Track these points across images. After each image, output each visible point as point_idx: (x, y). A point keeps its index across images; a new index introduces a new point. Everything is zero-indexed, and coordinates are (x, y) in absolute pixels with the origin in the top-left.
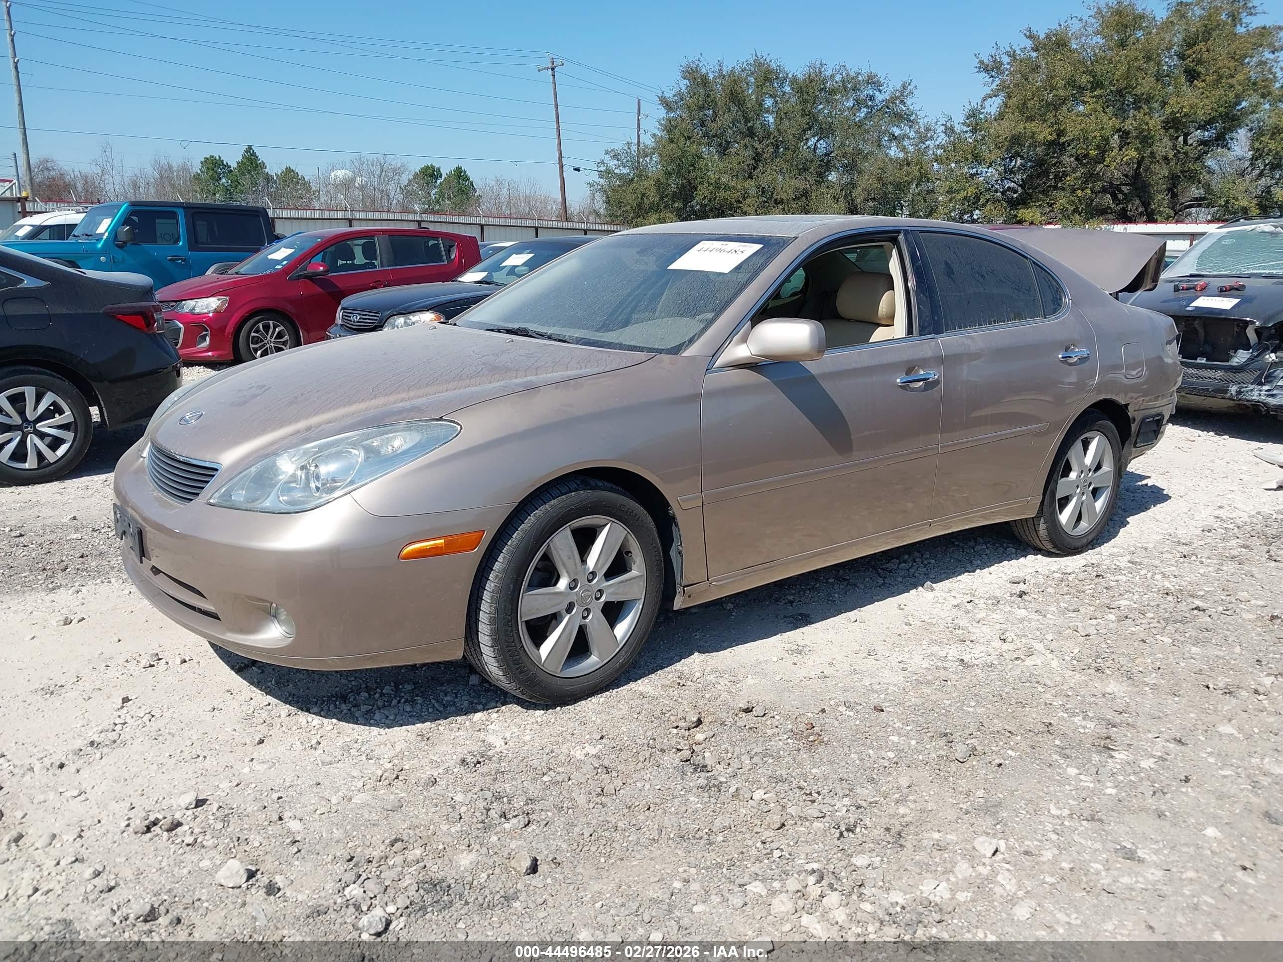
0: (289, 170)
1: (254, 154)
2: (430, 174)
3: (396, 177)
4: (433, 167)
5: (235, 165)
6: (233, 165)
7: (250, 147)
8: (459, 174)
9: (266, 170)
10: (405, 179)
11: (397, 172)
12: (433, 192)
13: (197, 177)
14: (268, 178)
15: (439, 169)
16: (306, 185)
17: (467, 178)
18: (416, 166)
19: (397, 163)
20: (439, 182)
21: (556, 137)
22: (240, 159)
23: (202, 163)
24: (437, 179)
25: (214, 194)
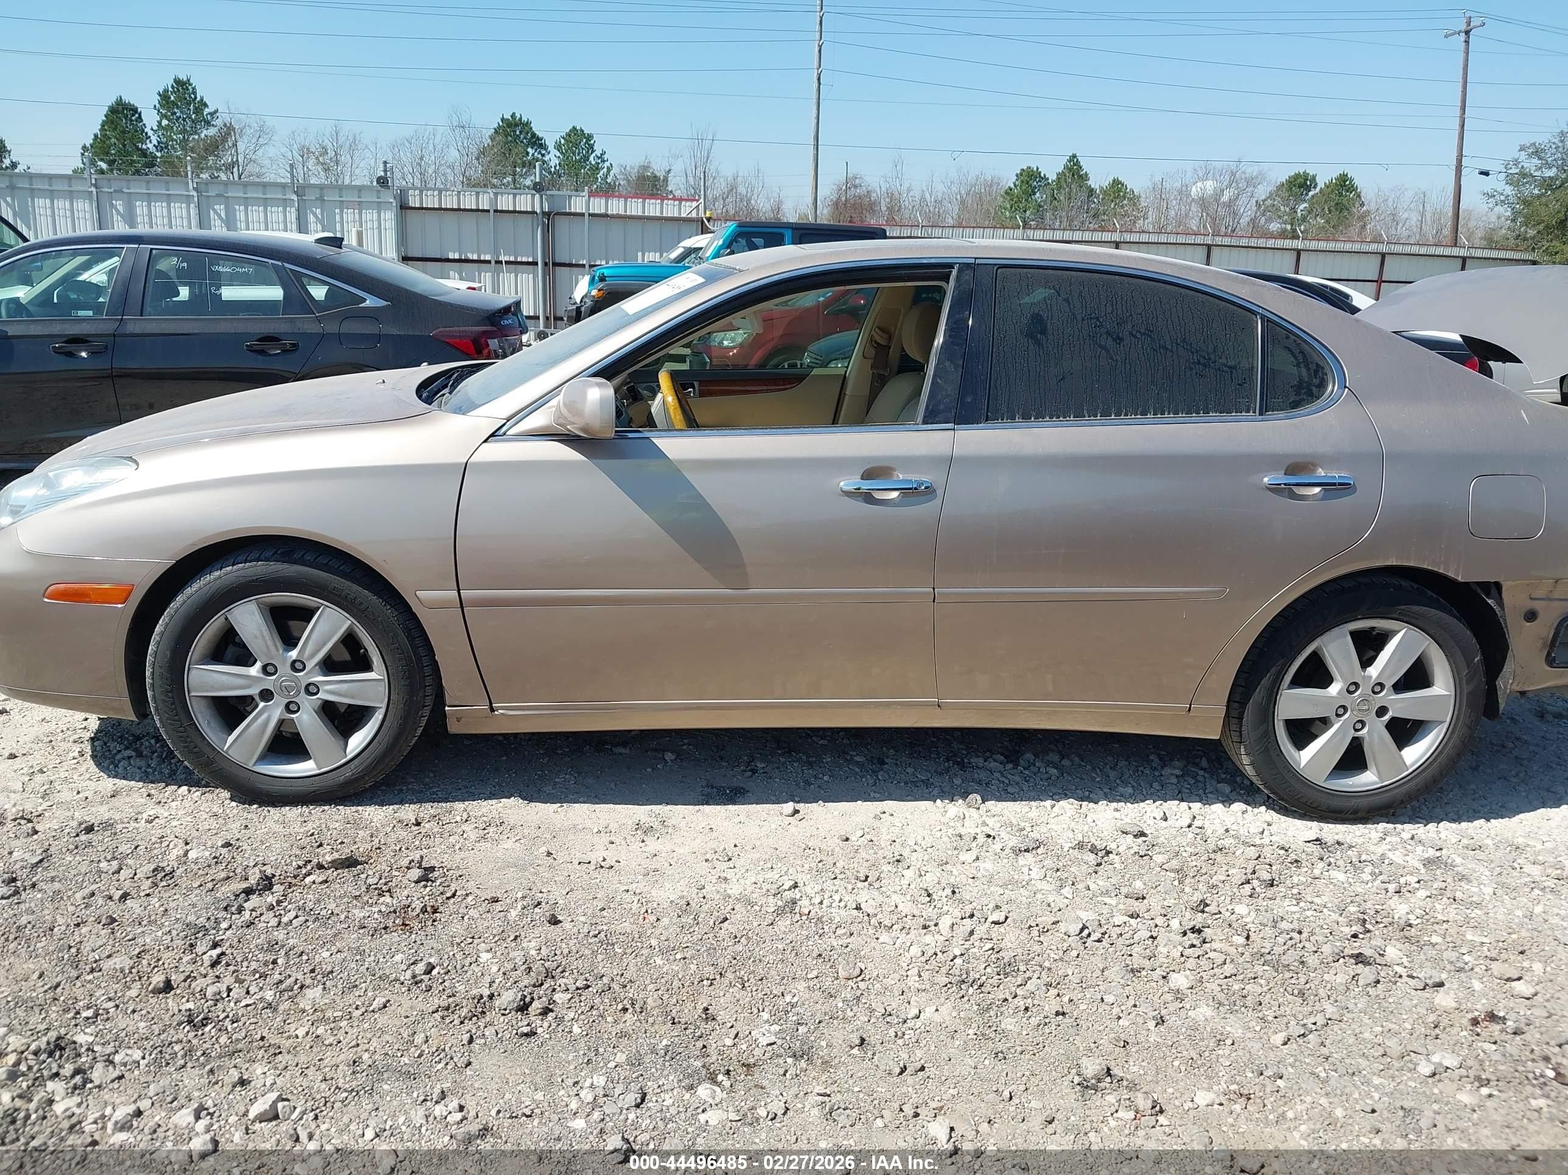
0: (1116, 182)
1: (1077, 163)
2: (1301, 184)
3: (1250, 189)
4: (1306, 175)
5: (1055, 177)
6: (1052, 177)
7: (1074, 156)
8: (1344, 184)
9: (1089, 183)
10: (1262, 192)
11: (1252, 182)
12: (1302, 207)
13: (1009, 192)
14: (1091, 191)
15: (1314, 178)
16: (1134, 199)
17: (1352, 188)
18: (1283, 175)
19: (1251, 170)
20: (1311, 193)
21: (1457, 127)
22: (1060, 169)
23: (1017, 175)
24: (1310, 191)
25: (1025, 211)
